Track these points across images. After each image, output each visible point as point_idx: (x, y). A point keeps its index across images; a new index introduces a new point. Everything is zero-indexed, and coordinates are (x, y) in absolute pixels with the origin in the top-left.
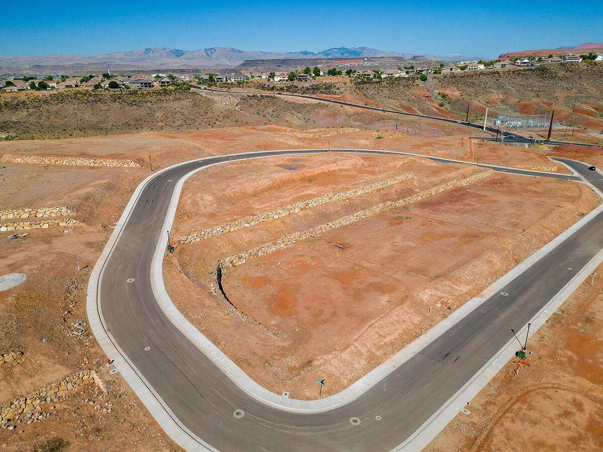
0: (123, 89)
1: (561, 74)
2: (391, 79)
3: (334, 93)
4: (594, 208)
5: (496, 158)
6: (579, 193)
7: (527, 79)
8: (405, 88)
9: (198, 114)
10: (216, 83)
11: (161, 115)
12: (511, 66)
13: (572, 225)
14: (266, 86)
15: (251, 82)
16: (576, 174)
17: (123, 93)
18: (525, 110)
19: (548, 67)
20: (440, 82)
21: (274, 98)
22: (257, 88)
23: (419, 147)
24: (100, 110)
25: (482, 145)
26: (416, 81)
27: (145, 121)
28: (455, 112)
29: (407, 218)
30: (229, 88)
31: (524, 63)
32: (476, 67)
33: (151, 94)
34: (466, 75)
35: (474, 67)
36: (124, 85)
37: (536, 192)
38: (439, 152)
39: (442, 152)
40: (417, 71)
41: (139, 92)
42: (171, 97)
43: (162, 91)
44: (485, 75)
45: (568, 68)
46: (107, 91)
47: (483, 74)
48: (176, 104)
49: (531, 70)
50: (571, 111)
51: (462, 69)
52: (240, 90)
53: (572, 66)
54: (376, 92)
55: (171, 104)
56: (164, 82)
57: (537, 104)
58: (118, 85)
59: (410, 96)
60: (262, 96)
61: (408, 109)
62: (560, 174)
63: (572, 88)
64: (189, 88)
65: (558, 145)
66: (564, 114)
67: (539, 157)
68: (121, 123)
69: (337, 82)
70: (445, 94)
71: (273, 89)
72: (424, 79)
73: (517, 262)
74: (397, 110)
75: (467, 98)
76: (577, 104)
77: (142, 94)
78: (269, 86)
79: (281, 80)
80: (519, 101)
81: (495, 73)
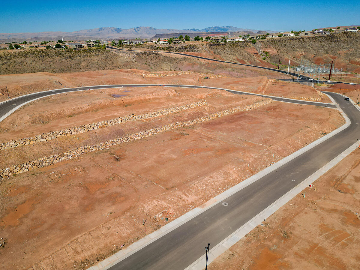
0: (64, 48)
1: (344, 39)
2: (232, 42)
3: (195, 51)
4: (336, 129)
5: (281, 91)
6: (328, 117)
7: (321, 42)
8: (241, 48)
9: (107, 64)
10: (123, 45)
11: (84, 64)
12: (312, 34)
13: (313, 142)
14: (154, 47)
15: (145, 44)
16: (334, 103)
17: (64, 51)
18: (318, 62)
19: (335, 35)
20: (264, 44)
21: (157, 54)
22: (148, 48)
23: (228, 84)
24: (47, 61)
25: (276, 83)
26: (249, 43)
27: (73, 68)
28: (272, 63)
29: (186, 135)
30: (130, 48)
31: (320, 32)
32: (288, 35)
33: (81, 52)
34: (282, 40)
35: (287, 35)
36: (65, 46)
37: (297, 116)
38: (240, 87)
39: (242, 87)
40: (250, 37)
41: (74, 50)
42: (93, 53)
43: (88, 50)
44: (294, 40)
45: (348, 35)
46: (54, 50)
47: (292, 39)
48: (95, 58)
49: (324, 36)
50: (347, 62)
51: (279, 36)
52: (137, 49)
53: (351, 34)
54: (222, 51)
55: (92, 58)
56: (90, 45)
57: (326, 58)
58: (61, 46)
59: (244, 53)
60: (150, 53)
61: (241, 61)
62: (322, 103)
63: (350, 48)
64: (106, 48)
65: (334, 84)
66: (343, 64)
67: (311, 91)
68: (58, 69)
69: (198, 44)
70: (268, 52)
71: (157, 49)
72: (254, 43)
73: (253, 173)
74: (234, 62)
75: (281, 54)
76: (352, 58)
77: (76, 51)
78: (155, 47)
79: (163, 43)
80: (315, 56)
81: (300, 38)
